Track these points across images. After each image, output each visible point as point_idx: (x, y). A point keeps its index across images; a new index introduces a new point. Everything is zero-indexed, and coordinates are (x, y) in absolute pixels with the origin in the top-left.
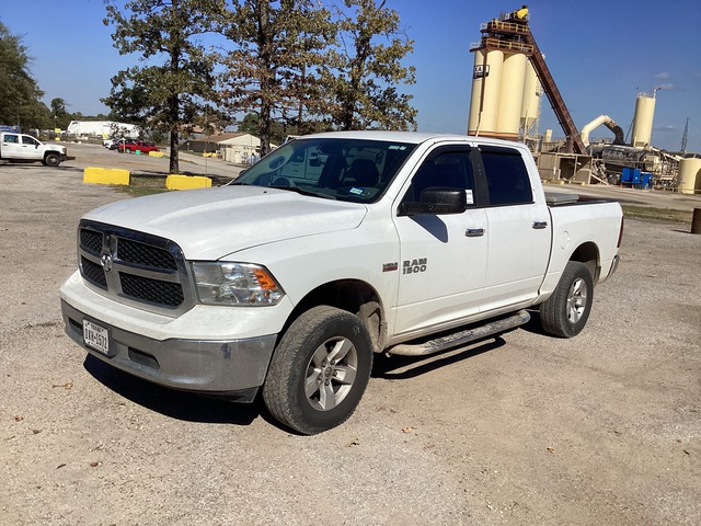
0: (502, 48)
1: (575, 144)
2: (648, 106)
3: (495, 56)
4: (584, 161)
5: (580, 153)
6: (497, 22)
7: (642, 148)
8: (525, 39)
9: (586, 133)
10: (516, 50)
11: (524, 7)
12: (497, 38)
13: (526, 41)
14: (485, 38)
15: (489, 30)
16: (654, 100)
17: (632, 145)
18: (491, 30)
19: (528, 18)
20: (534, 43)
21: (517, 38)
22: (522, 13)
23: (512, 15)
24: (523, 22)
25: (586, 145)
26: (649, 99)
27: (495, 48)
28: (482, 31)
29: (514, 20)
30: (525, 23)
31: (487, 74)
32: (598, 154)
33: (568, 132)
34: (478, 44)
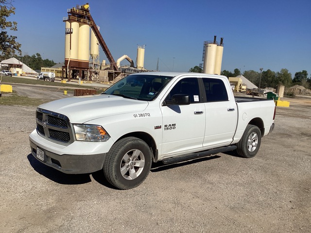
0: (78, 21)
1: (114, 67)
2: (142, 52)
3: (75, 25)
4: (118, 74)
5: (116, 70)
6: (75, 9)
7: (140, 69)
8: (89, 18)
9: (118, 62)
10: (85, 23)
11: (87, 4)
12: (75, 16)
13: (89, 20)
14: (70, 16)
15: (71, 12)
16: (144, 49)
17: (137, 68)
18: (73, 13)
19: (89, 9)
20: (93, 21)
21: (85, 18)
22: (86, 7)
23: (82, 7)
24: (87, 11)
25: (119, 67)
26: (142, 49)
27: (75, 21)
28: (69, 13)
29: (83, 9)
30: (88, 11)
31: (72, 33)
32: (124, 71)
33: (111, 61)
34: (67, 18)
